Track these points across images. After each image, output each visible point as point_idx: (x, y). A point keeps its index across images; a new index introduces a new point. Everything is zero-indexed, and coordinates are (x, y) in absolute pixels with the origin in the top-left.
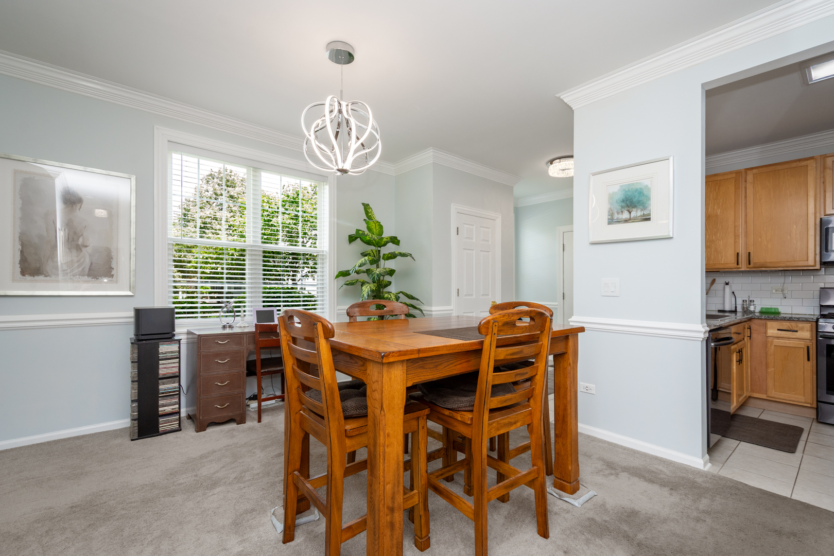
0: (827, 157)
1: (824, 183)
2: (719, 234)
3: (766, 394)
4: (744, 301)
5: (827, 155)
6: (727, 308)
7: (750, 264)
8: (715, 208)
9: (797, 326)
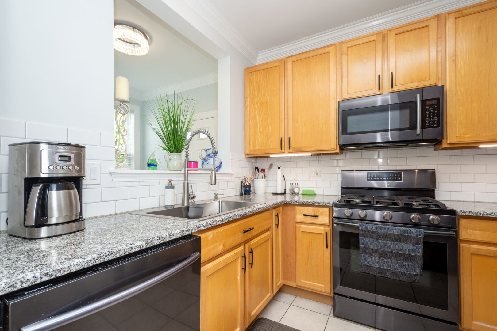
0: (343, 43)
1: (341, 69)
2: (268, 120)
3: (296, 282)
4: (291, 184)
5: (344, 42)
6: (279, 192)
7: (289, 149)
8: (266, 95)
9: (318, 211)
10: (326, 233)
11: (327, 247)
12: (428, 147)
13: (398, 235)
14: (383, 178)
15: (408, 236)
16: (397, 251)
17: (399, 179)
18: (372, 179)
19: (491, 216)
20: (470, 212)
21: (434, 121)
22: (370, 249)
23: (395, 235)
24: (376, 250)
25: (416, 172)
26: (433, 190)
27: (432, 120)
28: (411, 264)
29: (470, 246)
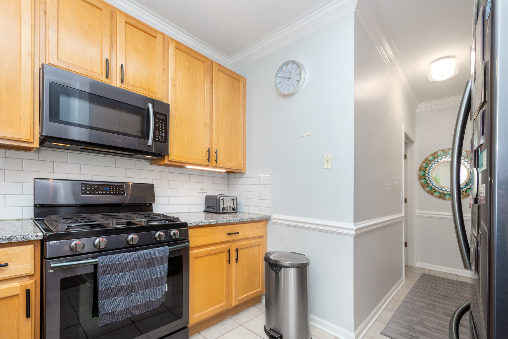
9: (6, 255)
10: (28, 292)
11: (28, 315)
12: (145, 160)
13: (146, 259)
14: (102, 191)
15: (156, 258)
16: (145, 279)
17: (122, 193)
18: (88, 192)
19: (205, 224)
20: (194, 223)
21: (162, 136)
22: (114, 288)
23: (144, 260)
24: (121, 287)
25: (131, 185)
26: (151, 204)
27: (160, 134)
28: (159, 287)
29: (193, 252)
